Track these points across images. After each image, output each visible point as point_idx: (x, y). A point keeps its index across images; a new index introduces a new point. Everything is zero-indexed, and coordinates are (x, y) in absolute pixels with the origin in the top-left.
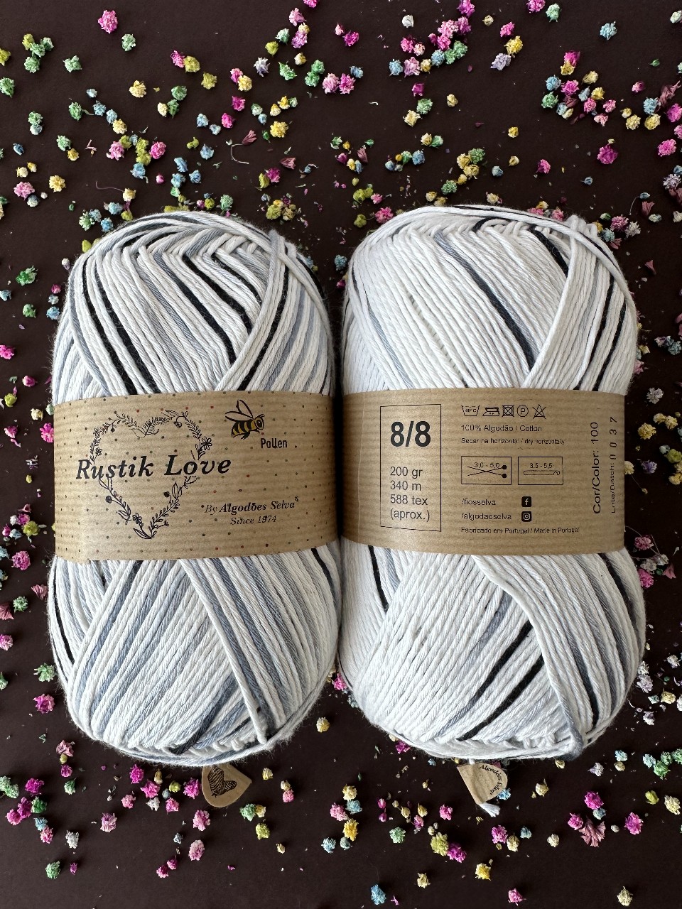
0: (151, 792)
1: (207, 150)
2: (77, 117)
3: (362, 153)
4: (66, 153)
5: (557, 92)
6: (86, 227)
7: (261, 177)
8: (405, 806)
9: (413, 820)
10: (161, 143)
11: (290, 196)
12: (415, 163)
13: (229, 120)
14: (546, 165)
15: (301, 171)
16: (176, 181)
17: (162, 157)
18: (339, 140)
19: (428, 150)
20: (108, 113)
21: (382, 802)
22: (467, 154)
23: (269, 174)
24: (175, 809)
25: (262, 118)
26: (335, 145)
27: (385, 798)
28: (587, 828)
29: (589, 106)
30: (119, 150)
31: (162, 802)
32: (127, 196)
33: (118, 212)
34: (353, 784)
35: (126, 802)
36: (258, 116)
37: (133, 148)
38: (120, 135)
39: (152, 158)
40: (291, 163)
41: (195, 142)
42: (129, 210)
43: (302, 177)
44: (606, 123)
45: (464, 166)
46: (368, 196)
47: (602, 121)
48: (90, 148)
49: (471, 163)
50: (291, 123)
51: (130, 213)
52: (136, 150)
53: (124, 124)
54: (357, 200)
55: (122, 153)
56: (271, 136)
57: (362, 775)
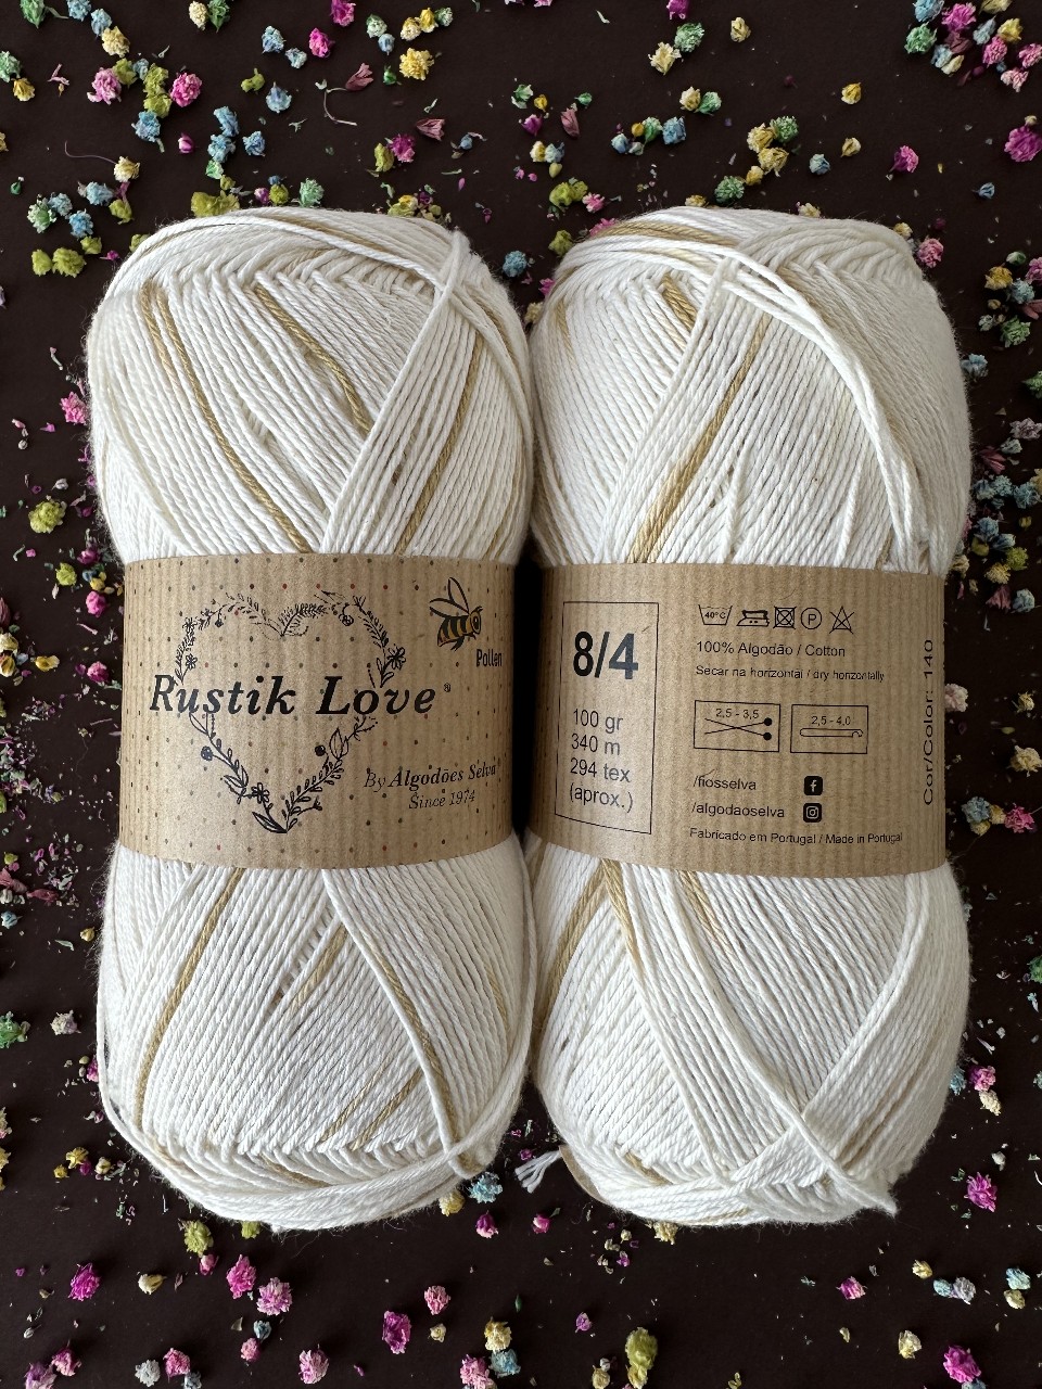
1: (278, 95)
2: (35, 20)
3: (568, 118)
4: (12, 83)
5: (935, 23)
6: (40, 227)
7: (379, 150)
10: (193, 75)
11: (431, 191)
12: (668, 140)
13: (323, 41)
14: (910, 157)
15: (454, 146)
16: (217, 150)
17: (194, 104)
18: (527, 91)
19: (692, 118)
20: (93, 15)
22: (768, 125)
23: (394, 145)
25: (385, 42)
26: (518, 100)
29: (993, 53)
30: (110, 83)
32: (122, 171)
33: (104, 202)
34: (505, 1318)
36: (377, 38)
37: (139, 84)
38: (117, 57)
39: (174, 105)
40: (436, 129)
41: (258, 79)
42: (125, 200)
43: (455, 155)
44: (1024, 84)
45: (761, 148)
46: (576, 197)
47: (1015, 82)
48: (57, 79)
49: (775, 143)
50: (439, 54)
51: (127, 205)
52: (144, 87)
53: (123, 38)
54: (557, 204)
55: (116, 91)
56: (400, 76)
57: (524, 1301)
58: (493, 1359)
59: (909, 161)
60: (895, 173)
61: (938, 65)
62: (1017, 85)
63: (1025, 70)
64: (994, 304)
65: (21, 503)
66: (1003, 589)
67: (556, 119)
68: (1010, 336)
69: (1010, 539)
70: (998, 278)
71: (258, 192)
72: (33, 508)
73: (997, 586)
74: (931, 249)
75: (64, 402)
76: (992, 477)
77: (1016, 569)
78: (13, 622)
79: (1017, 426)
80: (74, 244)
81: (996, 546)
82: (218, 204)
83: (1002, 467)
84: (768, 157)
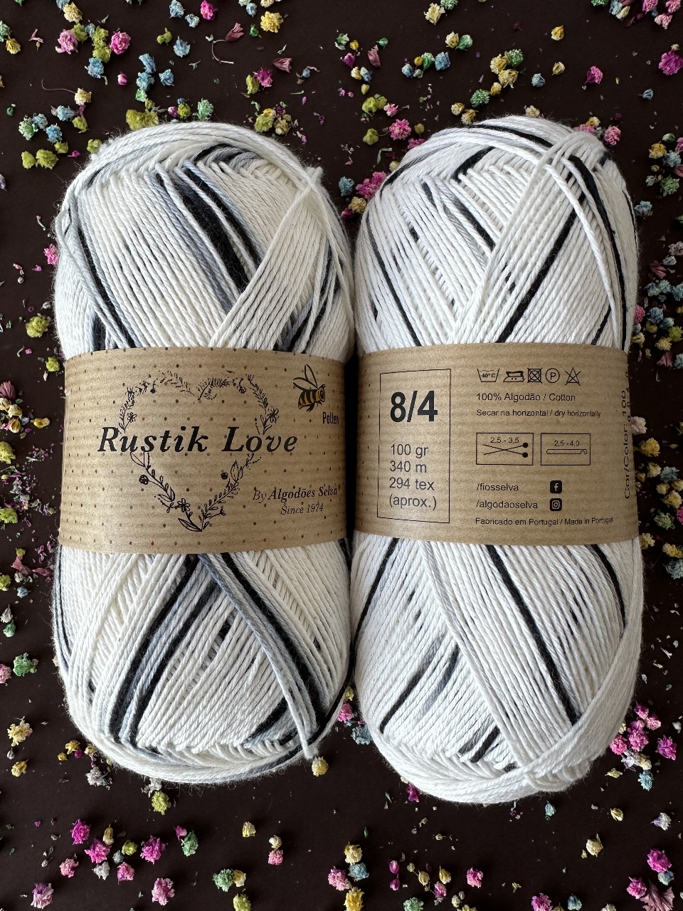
0: (97, 855)
1: (181, 44)
3: (373, 55)
4: (5, 41)
6: (28, 136)
7: (249, 80)
8: (423, 870)
9: (433, 888)
10: (125, 33)
11: (284, 106)
12: (438, 67)
13: (210, 8)
14: (597, 73)
15: (298, 75)
16: (142, 82)
17: (126, 52)
18: (345, 38)
19: (454, 53)
21: (394, 865)
22: (503, 55)
23: (259, 75)
24: (129, 878)
25: (250, 9)
26: (340, 44)
27: (398, 859)
28: (651, 896)
29: (649, 4)
30: (70, 40)
31: (113, 867)
32: (80, 98)
33: (69, 119)
34: (358, 842)
35: (65, 869)
36: (246, 6)
37: (89, 40)
38: (74, 23)
39: (113, 53)
40: (286, 64)
41: (167, 35)
42: (83, 118)
43: (299, 82)
44: (670, 24)
45: (500, 71)
46: (380, 106)
47: (664, 23)
48: (35, 39)
49: (508, 66)
50: (286, 16)
51: (84, 120)
52: (92, 42)
53: (77, 10)
54: (366, 111)
55: (74, 45)
56: (261, 30)
57: (369, 831)
58: (351, 869)
59: (596, 76)
60: (588, 85)
61: (613, 13)
62: (665, 24)
63: (670, 14)
64: (655, 168)
65: (21, 318)
66: (667, 354)
67: (365, 55)
68: (666, 188)
69: (671, 321)
70: (657, 151)
71: (170, 110)
72: (28, 321)
73: (663, 352)
74: (613, 133)
75: (46, 251)
76: (657, 281)
77: (675, 340)
78: (18, 397)
79: (673, 247)
80: (50, 147)
81: (662, 326)
82: (144, 117)
83: (664, 275)
84: (506, 76)
